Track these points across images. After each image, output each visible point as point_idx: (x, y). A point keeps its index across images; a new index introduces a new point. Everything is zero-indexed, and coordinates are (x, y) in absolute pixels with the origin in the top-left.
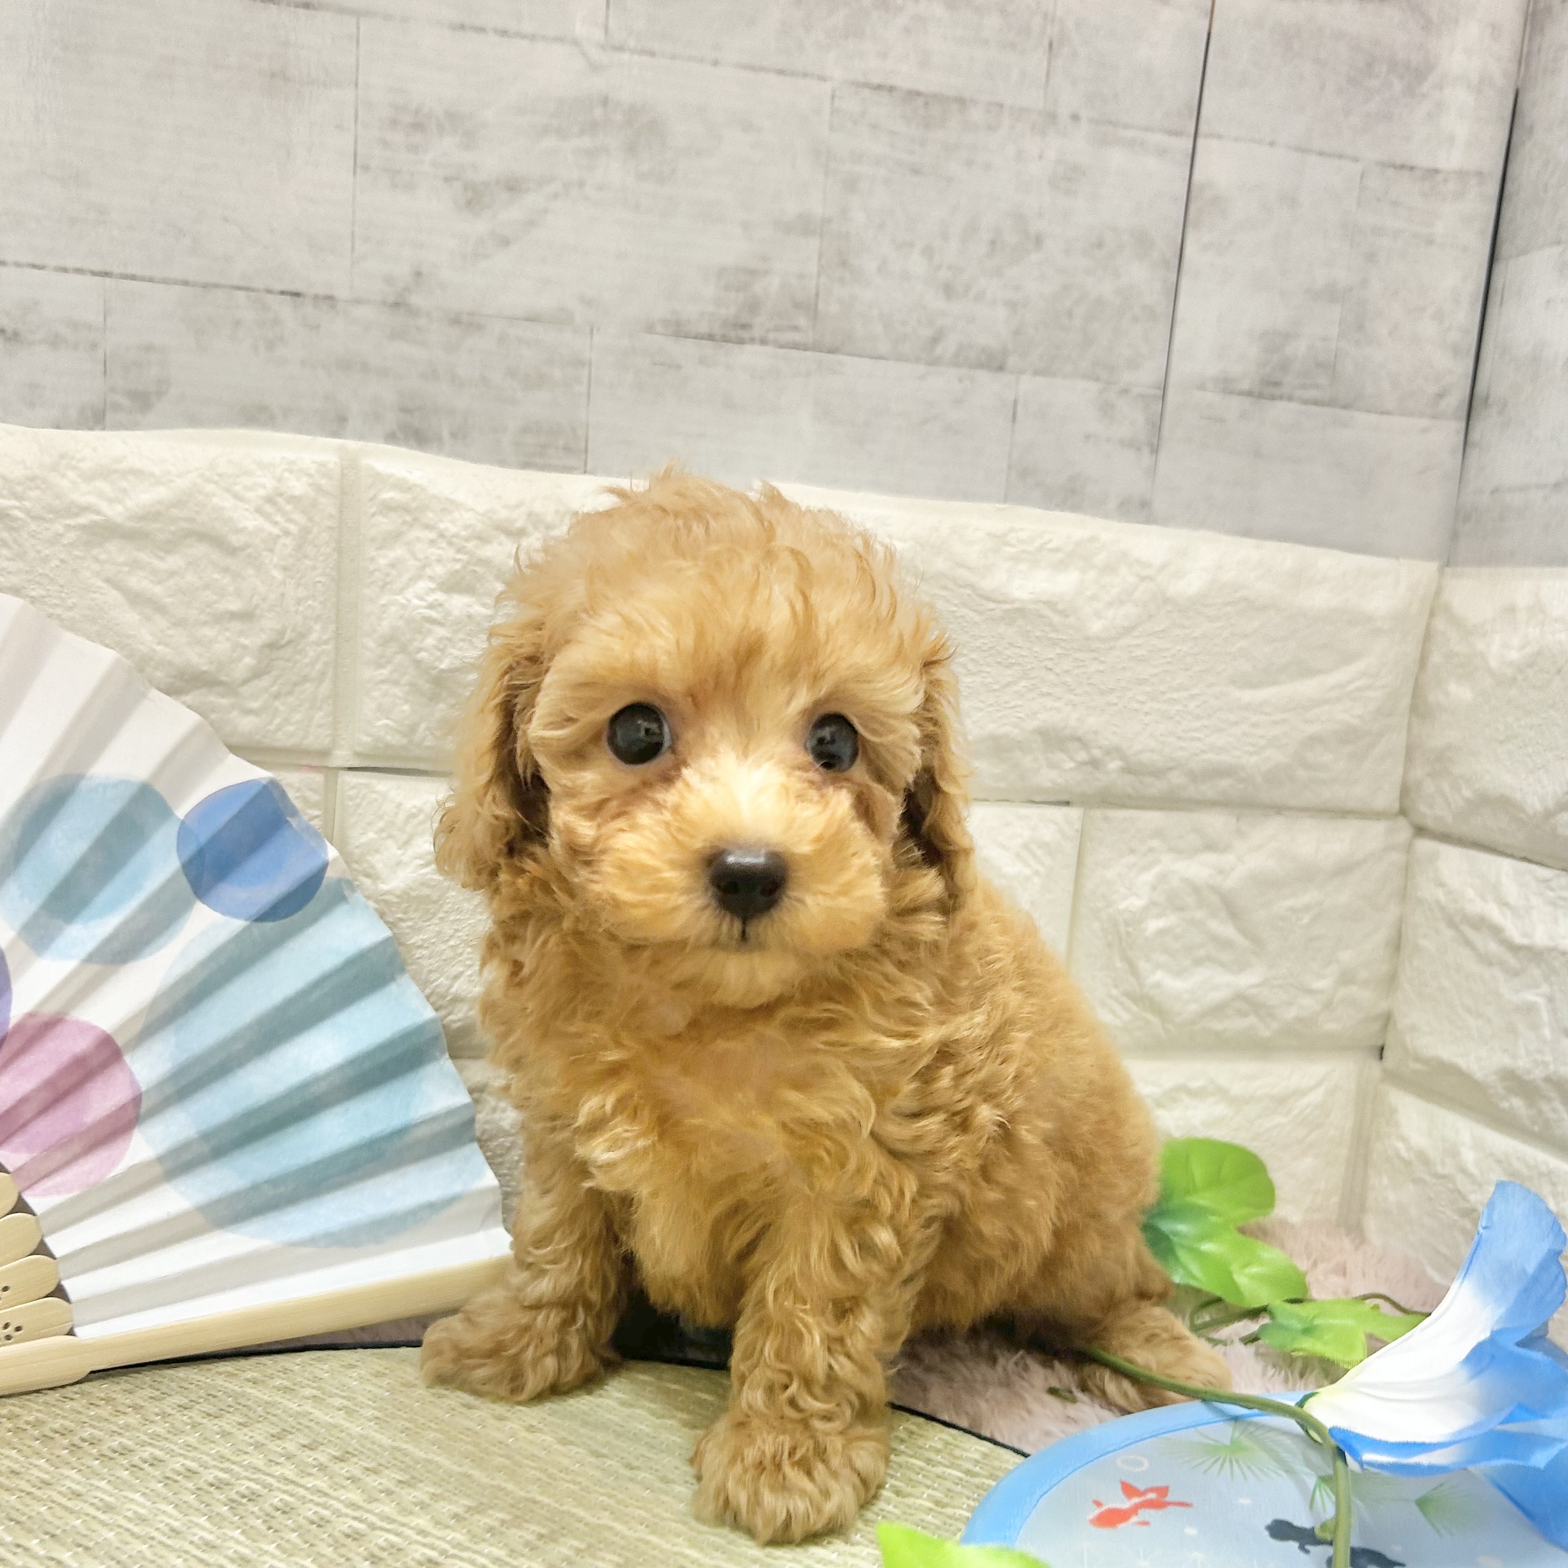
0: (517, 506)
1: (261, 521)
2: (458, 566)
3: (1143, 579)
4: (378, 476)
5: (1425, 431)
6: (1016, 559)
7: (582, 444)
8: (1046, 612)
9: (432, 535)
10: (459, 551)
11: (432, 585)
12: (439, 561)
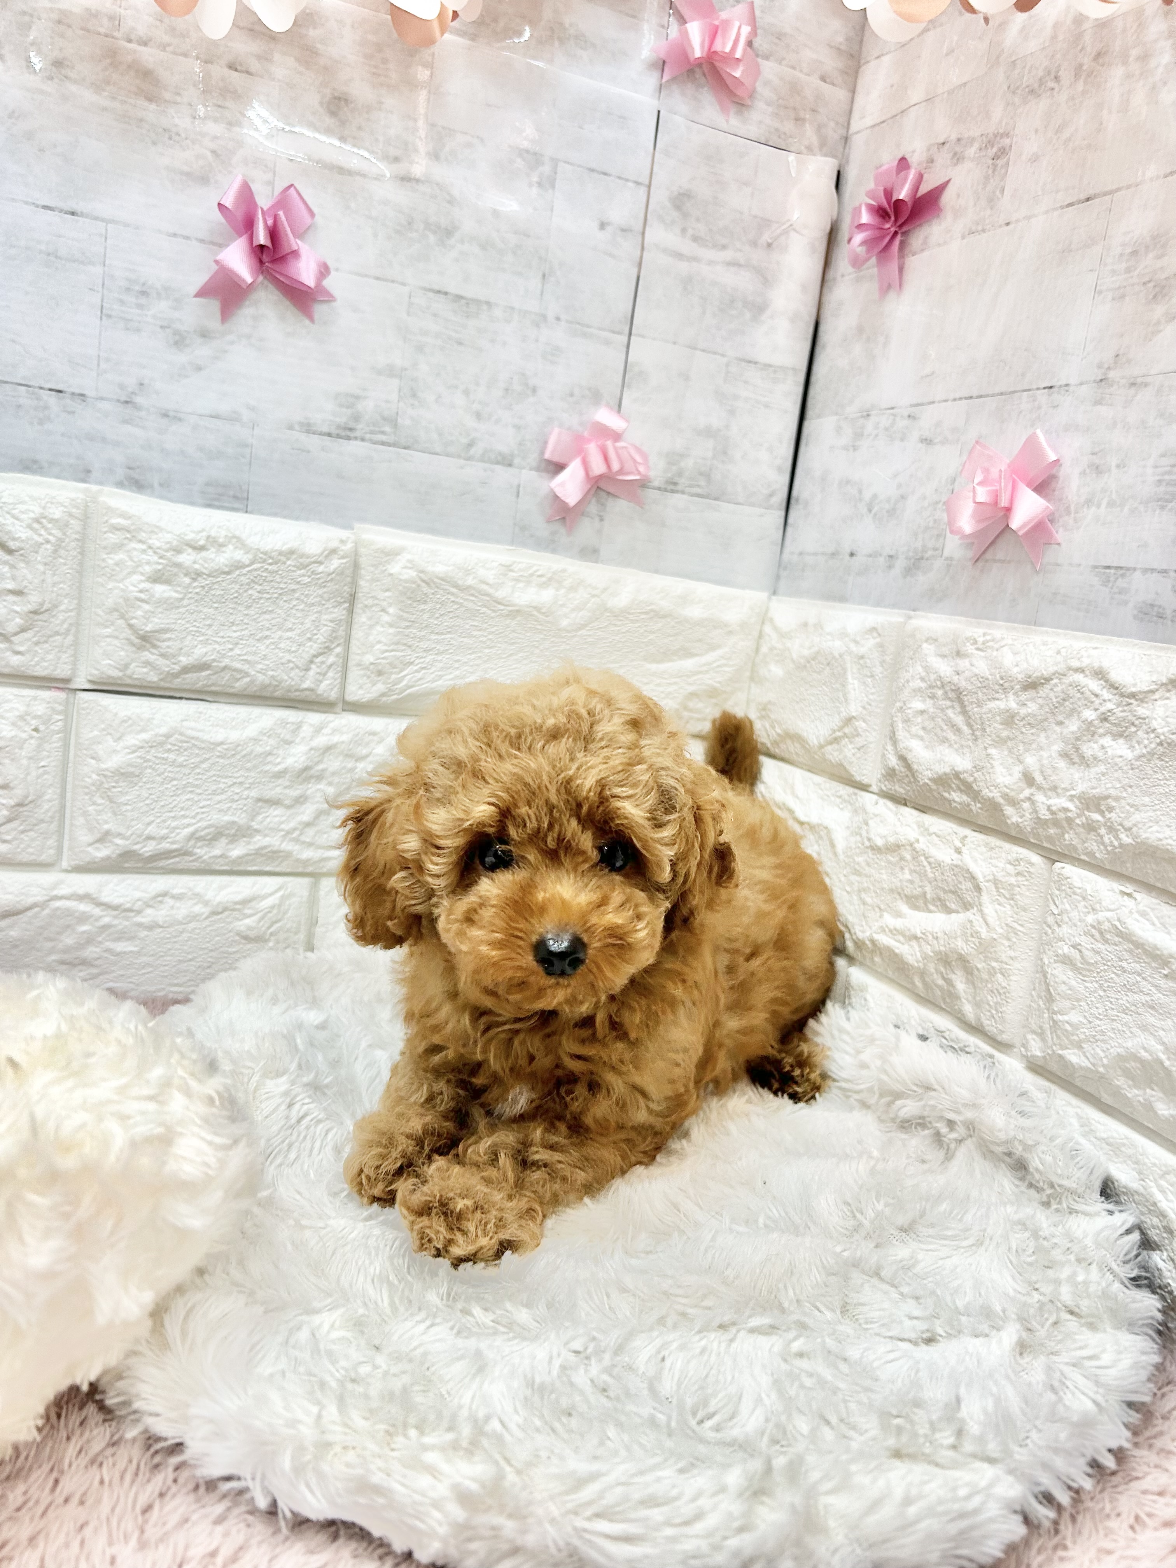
0: (200, 532)
1: (30, 533)
2: (160, 567)
3: (594, 596)
4: (109, 509)
5: (761, 515)
6: (517, 580)
7: (245, 495)
8: (535, 613)
9: (144, 547)
10: (161, 558)
11: (143, 578)
12: (148, 563)
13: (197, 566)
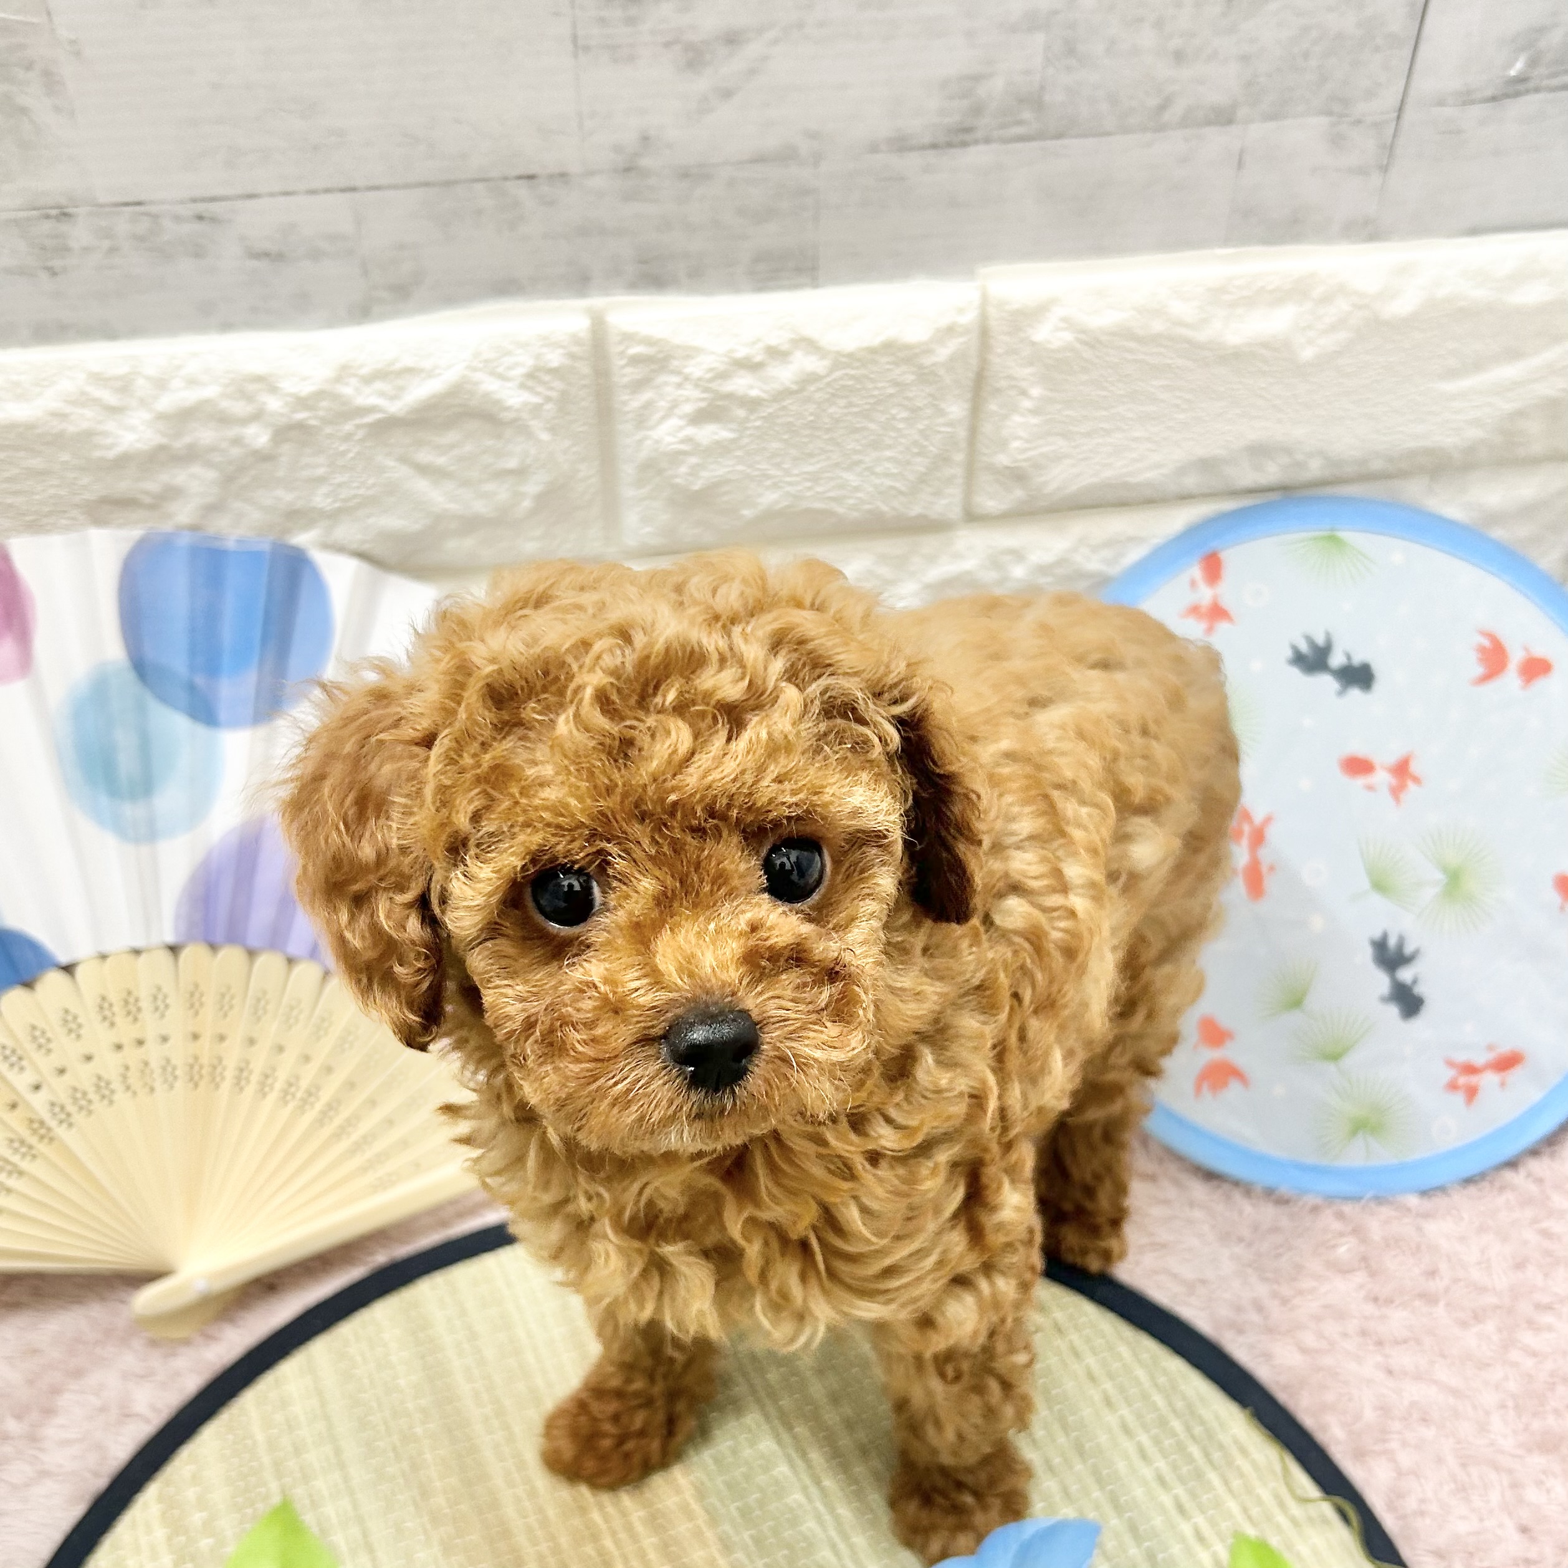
1: (525, 396)
2: (703, 404)
3: (1358, 307)
4: (622, 334)
6: (1233, 305)
7: (812, 262)
9: (679, 379)
10: (704, 391)
11: (682, 422)
12: (687, 400)
13: (754, 393)
